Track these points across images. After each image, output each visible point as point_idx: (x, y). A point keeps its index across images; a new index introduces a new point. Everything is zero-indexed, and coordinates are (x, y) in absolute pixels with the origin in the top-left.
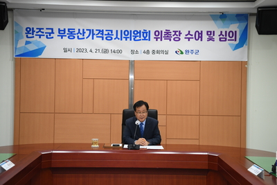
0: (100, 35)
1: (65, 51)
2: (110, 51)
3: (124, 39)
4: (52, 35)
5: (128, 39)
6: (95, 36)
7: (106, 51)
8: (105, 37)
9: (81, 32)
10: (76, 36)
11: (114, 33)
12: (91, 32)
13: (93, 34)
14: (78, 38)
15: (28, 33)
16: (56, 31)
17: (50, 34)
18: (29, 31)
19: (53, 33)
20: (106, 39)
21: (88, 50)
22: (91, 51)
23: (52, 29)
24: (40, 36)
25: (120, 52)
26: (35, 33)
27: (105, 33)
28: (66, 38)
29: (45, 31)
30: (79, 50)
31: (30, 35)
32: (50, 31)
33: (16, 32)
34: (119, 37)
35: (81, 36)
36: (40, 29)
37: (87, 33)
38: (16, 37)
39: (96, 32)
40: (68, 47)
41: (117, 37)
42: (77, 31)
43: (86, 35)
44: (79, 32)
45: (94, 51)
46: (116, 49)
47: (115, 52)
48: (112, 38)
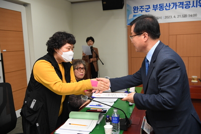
0: (181, 6)
2: (188, 16)
3: (198, 7)
4: (149, 10)
6: (177, 7)
7: (185, 16)
8: (184, 6)
10: (164, 8)
11: (191, 3)
12: (175, 4)
14: (166, 9)
15: (135, 10)
16: (152, 7)
17: (148, 9)
18: (135, 8)
19: (149, 8)
21: (173, 17)
22: (175, 17)
23: (149, 6)
24: (142, 11)
25: (195, 15)
26: (139, 10)
27: (185, 3)
28: (158, 11)
29: (145, 7)
30: (166, 17)
31: (136, 11)
33: (128, 10)
34: (195, 5)
35: (168, 8)
36: (142, 7)
38: (128, 13)
39: (178, 4)
41: (193, 6)
42: (165, 5)
43: (171, 6)
44: (167, 5)
45: (176, 16)
46: (192, 14)
47: (191, 16)
48: (189, 7)
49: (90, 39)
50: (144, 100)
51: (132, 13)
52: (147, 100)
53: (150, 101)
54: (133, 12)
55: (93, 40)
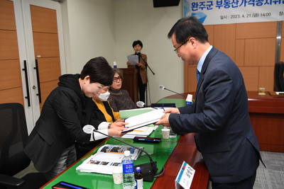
0: (251, 2)
1: (222, 18)
2: (260, 15)
3: (273, 4)
4: (211, 7)
5: (278, 3)
6: (247, 4)
7: (256, 15)
8: (256, 3)
9: (235, 1)
10: (231, 5)
12: (244, 0)
13: (245, 2)
14: (233, 6)
15: (194, 7)
16: (215, 3)
17: (210, 6)
18: (194, 5)
19: (212, 5)
20: (257, 4)
21: (241, 16)
22: (243, 16)
23: (212, 2)
24: (202, 8)
25: (269, 14)
26: (198, 7)
28: (222, 8)
29: (206, 4)
30: (233, 17)
31: (194, 9)
32: (210, 3)
33: (185, 7)
34: (269, 1)
35: (235, 5)
36: (202, 3)
39: (248, 0)
40: (224, 15)
41: (267, 2)
42: (231, 1)
43: (240, 3)
44: (233, 2)
45: (245, 16)
46: (265, 13)
47: (264, 15)
48: (262, 4)
49: (138, 43)
50: (182, 120)
51: (189, 11)
52: (186, 120)
53: (189, 121)
54: (191, 9)
55: (141, 45)
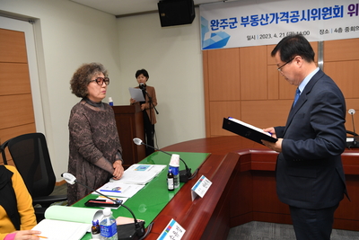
0: (284, 18)
1: (249, 39)
3: (311, 19)
4: (235, 25)
5: (317, 19)
6: (279, 20)
8: (290, 19)
9: (265, 17)
10: (259, 22)
11: (300, 14)
12: (275, 16)
13: (277, 18)
14: (262, 24)
15: (213, 25)
16: (239, 20)
17: (233, 23)
18: (214, 23)
19: (236, 22)
20: (292, 21)
22: (275, 36)
23: (235, 19)
24: (224, 27)
26: (219, 25)
27: (290, 14)
28: (249, 26)
29: (228, 21)
30: (262, 36)
31: (214, 28)
32: (233, 21)
33: (203, 26)
34: (306, 17)
35: (264, 22)
36: (224, 20)
37: (271, 17)
38: (203, 30)
39: (280, 16)
41: (303, 18)
42: (260, 17)
43: (270, 20)
44: (262, 18)
46: (303, 31)
48: (298, 20)
49: (142, 73)
51: (208, 31)
54: (210, 28)
